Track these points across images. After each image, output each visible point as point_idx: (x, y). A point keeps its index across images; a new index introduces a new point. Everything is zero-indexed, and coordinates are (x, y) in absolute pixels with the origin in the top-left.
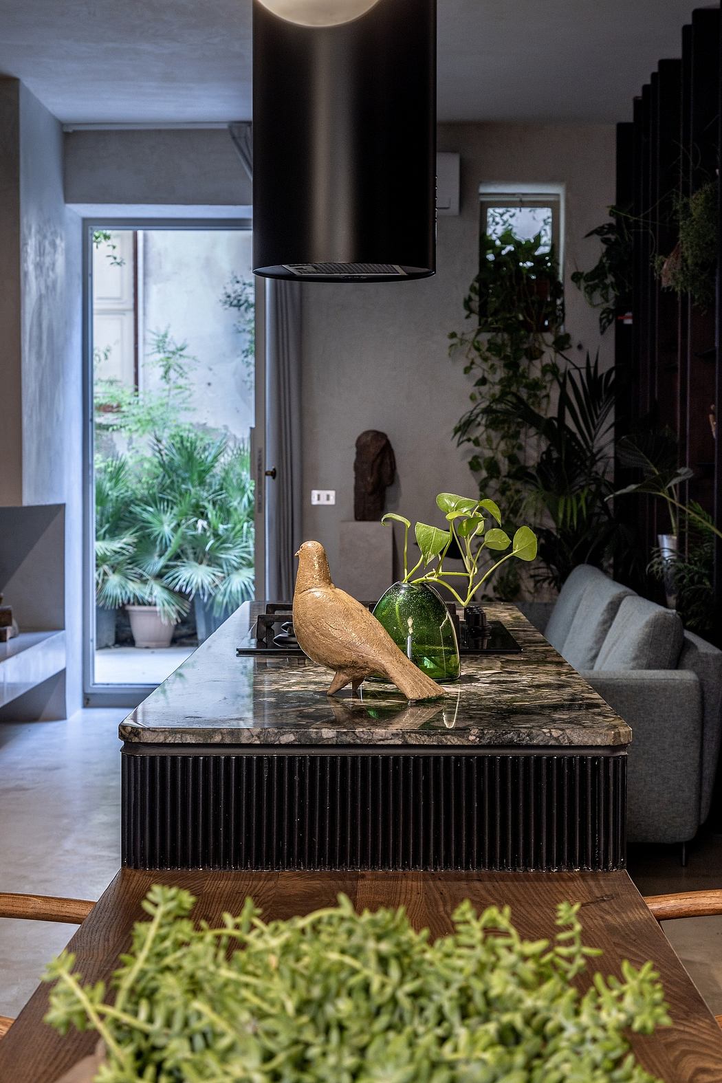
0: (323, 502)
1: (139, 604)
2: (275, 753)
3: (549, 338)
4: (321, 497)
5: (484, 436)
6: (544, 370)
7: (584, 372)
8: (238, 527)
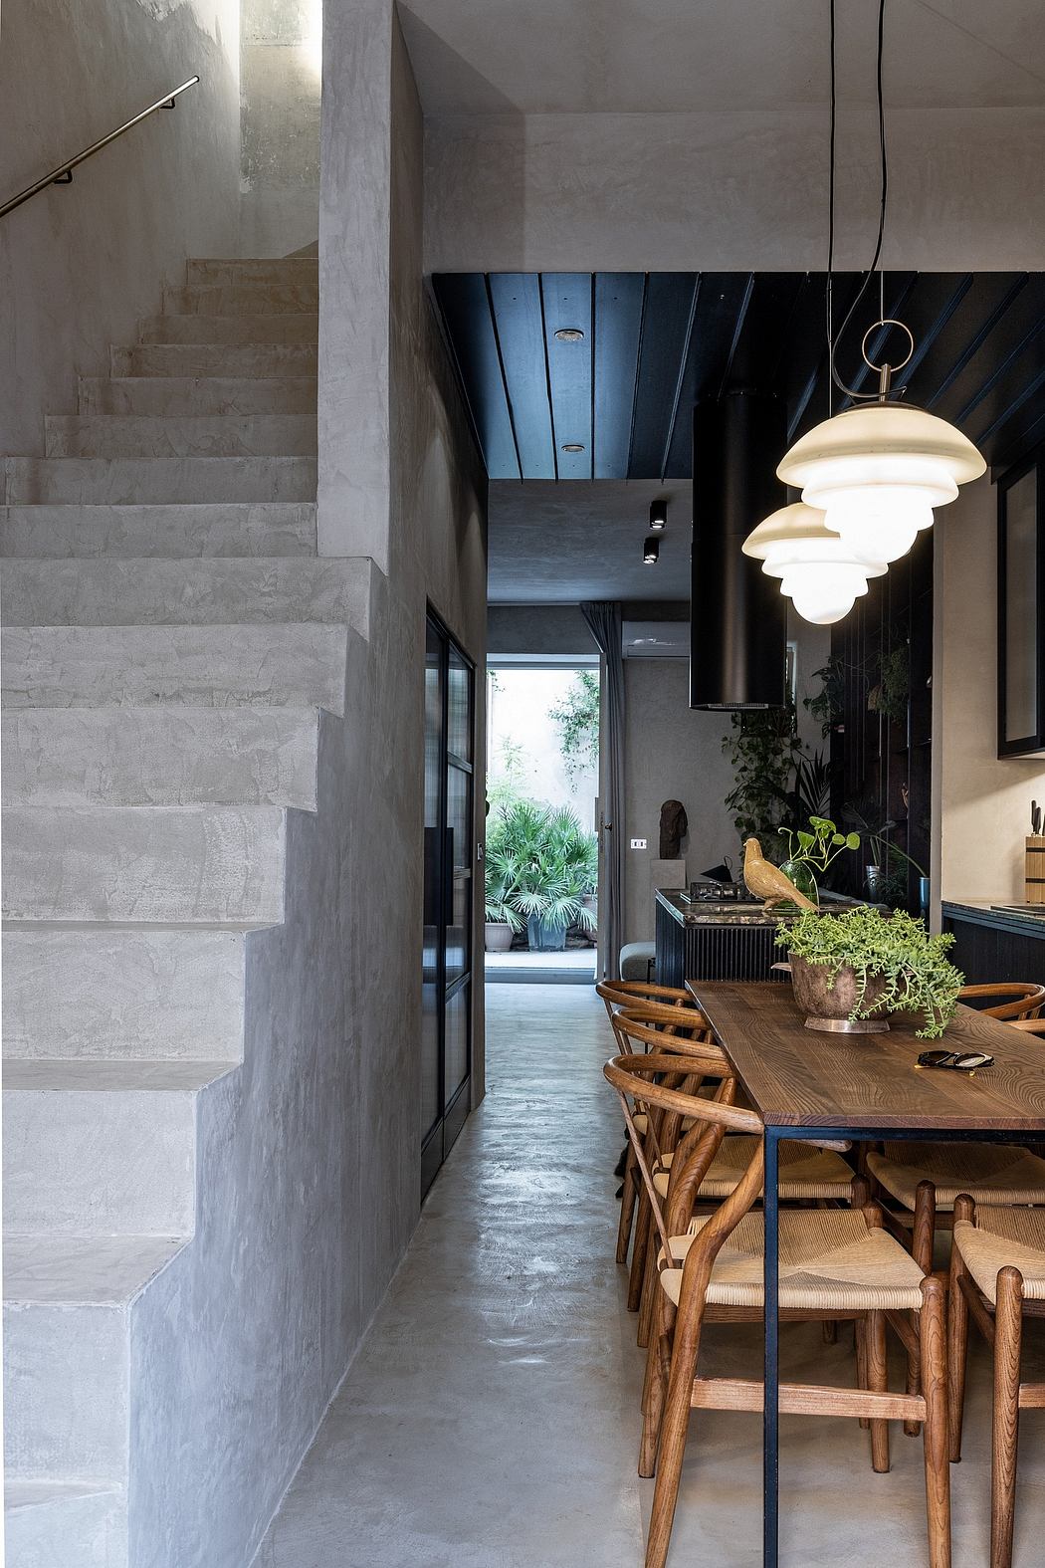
0: (639, 847)
1: (492, 921)
2: (756, 928)
3: (787, 741)
4: (638, 844)
5: (745, 804)
6: (785, 762)
7: (813, 763)
8: (560, 868)
